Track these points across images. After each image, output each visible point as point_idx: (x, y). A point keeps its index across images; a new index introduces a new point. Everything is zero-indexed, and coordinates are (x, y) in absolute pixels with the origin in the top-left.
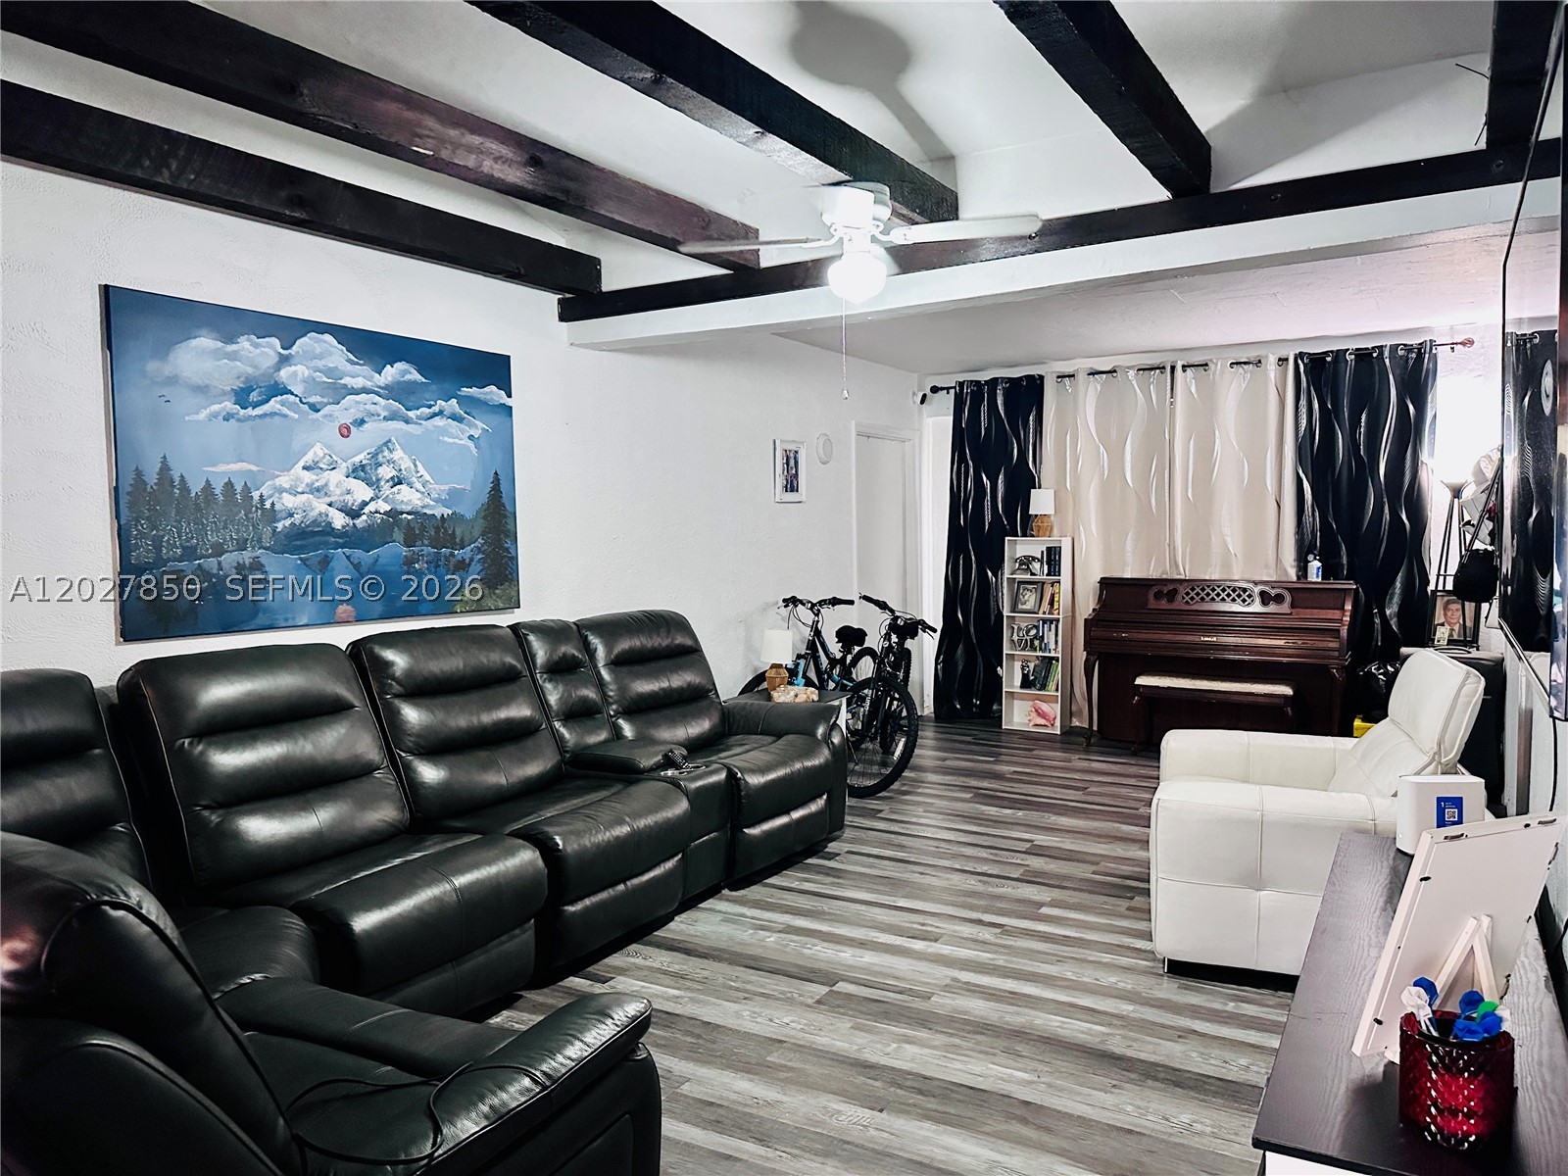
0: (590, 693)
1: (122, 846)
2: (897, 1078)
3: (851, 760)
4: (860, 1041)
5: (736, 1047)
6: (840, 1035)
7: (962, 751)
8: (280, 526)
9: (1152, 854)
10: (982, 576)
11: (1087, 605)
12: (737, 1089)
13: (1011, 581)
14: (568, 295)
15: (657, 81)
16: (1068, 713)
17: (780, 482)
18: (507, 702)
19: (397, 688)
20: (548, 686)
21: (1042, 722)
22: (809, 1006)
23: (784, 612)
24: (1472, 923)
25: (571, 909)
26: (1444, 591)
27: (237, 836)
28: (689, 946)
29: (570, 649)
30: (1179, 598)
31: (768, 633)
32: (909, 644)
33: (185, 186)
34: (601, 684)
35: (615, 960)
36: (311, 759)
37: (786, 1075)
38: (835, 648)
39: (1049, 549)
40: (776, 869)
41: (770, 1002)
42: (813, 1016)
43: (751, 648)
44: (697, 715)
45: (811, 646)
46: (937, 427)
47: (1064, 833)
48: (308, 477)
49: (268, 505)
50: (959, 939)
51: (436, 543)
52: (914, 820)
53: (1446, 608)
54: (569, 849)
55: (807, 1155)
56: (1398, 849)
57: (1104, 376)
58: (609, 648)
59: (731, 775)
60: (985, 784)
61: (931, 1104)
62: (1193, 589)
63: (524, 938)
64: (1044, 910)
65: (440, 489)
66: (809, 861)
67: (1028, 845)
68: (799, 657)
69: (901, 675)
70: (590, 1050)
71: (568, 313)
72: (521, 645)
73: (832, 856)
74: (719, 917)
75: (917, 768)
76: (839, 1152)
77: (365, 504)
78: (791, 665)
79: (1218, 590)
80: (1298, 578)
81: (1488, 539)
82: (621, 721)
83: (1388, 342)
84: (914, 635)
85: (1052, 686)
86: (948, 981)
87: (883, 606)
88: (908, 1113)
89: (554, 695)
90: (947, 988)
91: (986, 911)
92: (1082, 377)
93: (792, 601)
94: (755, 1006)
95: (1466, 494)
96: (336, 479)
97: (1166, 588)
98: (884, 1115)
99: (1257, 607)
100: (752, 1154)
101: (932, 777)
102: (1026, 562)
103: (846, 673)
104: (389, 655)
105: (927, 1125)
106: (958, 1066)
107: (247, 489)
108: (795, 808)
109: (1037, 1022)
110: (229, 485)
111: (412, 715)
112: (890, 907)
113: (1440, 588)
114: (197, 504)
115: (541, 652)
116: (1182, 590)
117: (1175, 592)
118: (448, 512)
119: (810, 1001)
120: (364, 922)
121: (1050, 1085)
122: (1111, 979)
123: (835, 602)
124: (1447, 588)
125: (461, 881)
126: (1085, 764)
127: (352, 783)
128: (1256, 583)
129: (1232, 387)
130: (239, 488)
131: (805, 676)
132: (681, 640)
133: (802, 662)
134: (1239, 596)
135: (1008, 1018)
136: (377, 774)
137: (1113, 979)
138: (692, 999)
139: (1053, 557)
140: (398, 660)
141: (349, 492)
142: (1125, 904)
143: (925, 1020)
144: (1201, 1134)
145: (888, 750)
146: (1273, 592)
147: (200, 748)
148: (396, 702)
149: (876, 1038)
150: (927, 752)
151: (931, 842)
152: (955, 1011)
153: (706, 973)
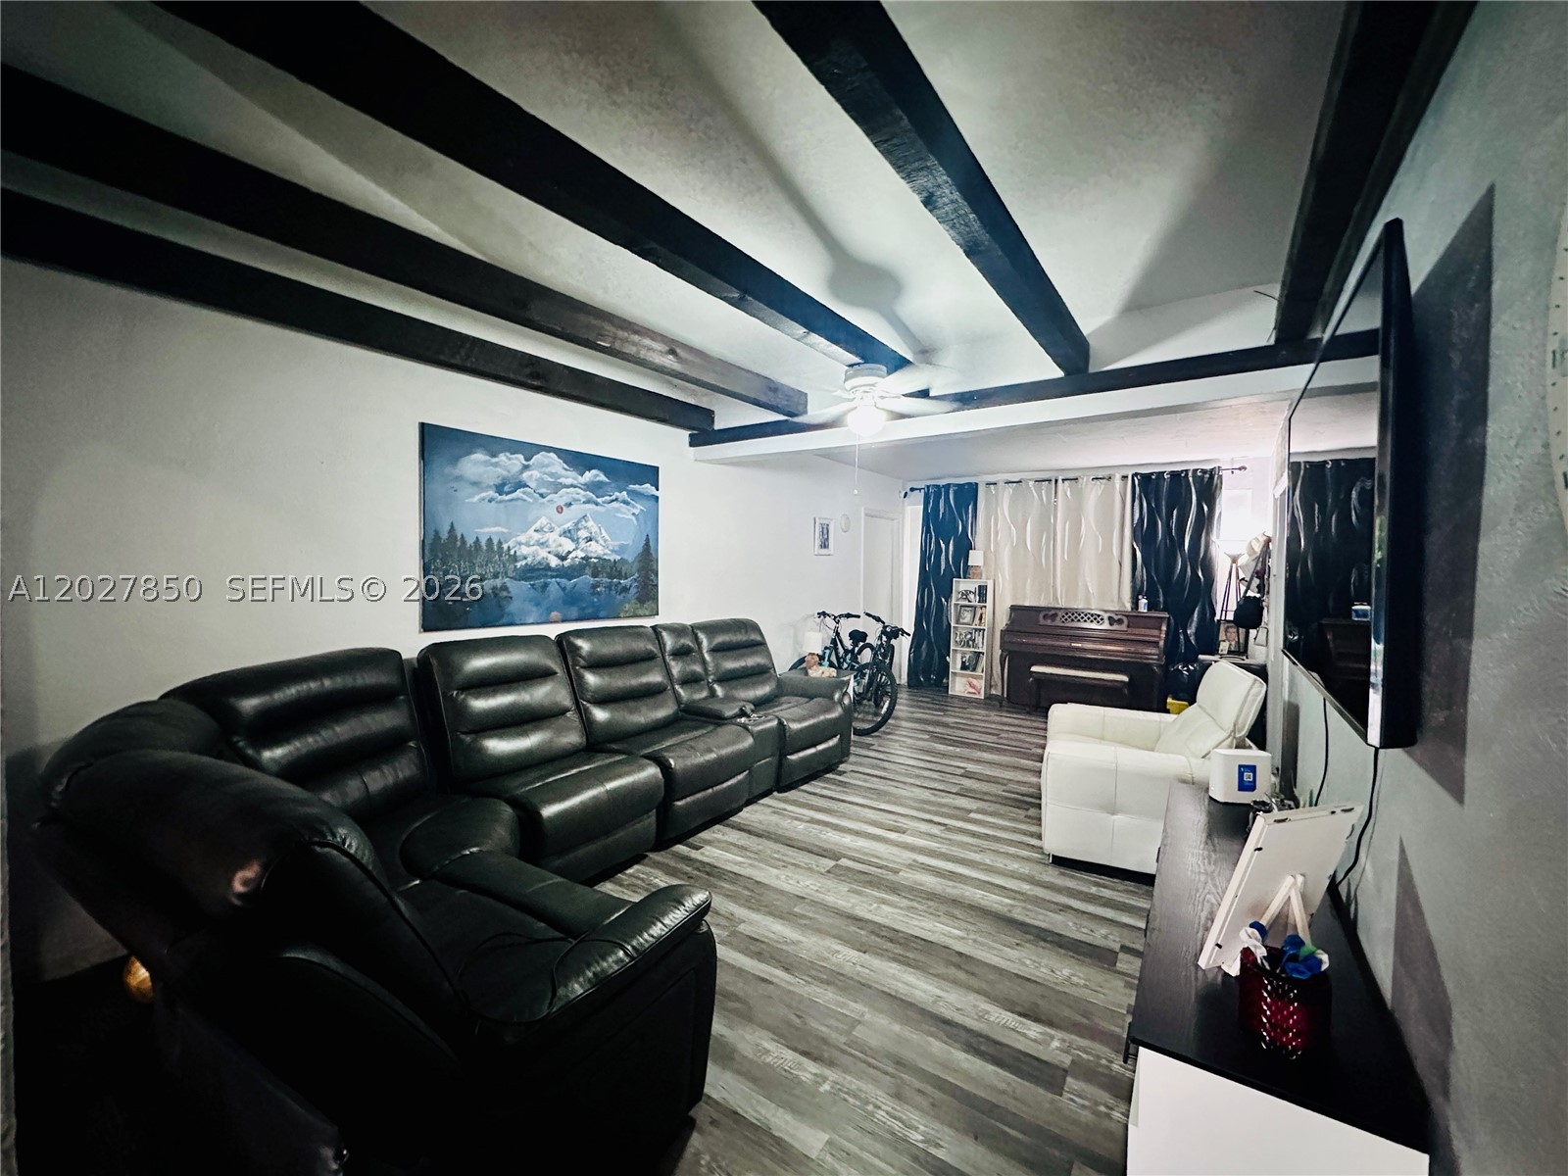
0: (698, 668)
1: (412, 755)
2: (877, 929)
3: (855, 710)
4: (853, 901)
5: (775, 900)
6: (840, 896)
7: (924, 708)
8: (519, 565)
9: (1042, 781)
10: (939, 601)
11: (1002, 621)
12: (774, 930)
13: (956, 605)
14: (695, 432)
15: (742, 299)
16: (989, 685)
17: (818, 543)
18: (647, 672)
19: (582, 662)
20: (673, 663)
21: (973, 690)
22: (822, 874)
23: (818, 620)
24: (1289, 880)
25: (679, 803)
26: (1225, 620)
27: (481, 750)
28: (750, 828)
29: (687, 641)
30: (1058, 619)
31: (808, 634)
32: (893, 642)
33: (469, 365)
34: (704, 662)
35: (705, 835)
36: (528, 705)
37: (805, 922)
38: (848, 643)
39: (980, 587)
40: (806, 780)
41: (799, 870)
42: (825, 881)
43: (797, 642)
44: (763, 683)
45: (834, 641)
46: (913, 513)
47: (983, 763)
48: (537, 536)
49: (512, 553)
50: (919, 833)
51: (611, 577)
52: (892, 751)
53: (1226, 631)
54: (678, 767)
55: (815, 982)
56: (1210, 797)
57: (1015, 484)
58: (710, 643)
59: (780, 723)
60: (938, 730)
61: (898, 950)
62: (1067, 614)
63: (651, 820)
64: (972, 815)
65: (614, 544)
66: (828, 776)
67: (963, 771)
68: (826, 648)
69: (887, 661)
70: (667, 930)
71: (694, 442)
72: (657, 638)
73: (841, 773)
74: (771, 810)
75: (897, 718)
76: (837, 982)
77: (569, 552)
78: (820, 653)
79: (1082, 615)
80: (1132, 609)
81: (1256, 590)
82: (716, 686)
83: (1191, 467)
84: (896, 637)
85: (979, 669)
86: (910, 862)
87: (878, 619)
88: (882, 955)
89: (676, 668)
90: (910, 866)
91: (936, 813)
92: (1001, 485)
93: (824, 614)
94: (789, 872)
95: (1240, 562)
96: (553, 538)
97: (1050, 613)
98: (866, 956)
99: (1106, 626)
100: (782, 979)
101: (905, 724)
102: (965, 594)
103: (854, 658)
104: (579, 642)
105: (894, 965)
106: (916, 923)
107: (500, 543)
108: (820, 743)
109: (967, 894)
110: (490, 540)
111: (591, 679)
112: (875, 809)
113: (1223, 618)
114: (470, 550)
115: (669, 642)
116: (1060, 614)
117: (1056, 615)
118: (618, 558)
119: (823, 871)
120: (549, 811)
121: (975, 941)
122: (1014, 866)
123: (849, 616)
124: (1227, 619)
125: (611, 785)
126: (998, 719)
127: (553, 719)
128: (1106, 611)
129: (1093, 493)
130: (495, 542)
131: (829, 660)
132: (754, 637)
133: (828, 651)
134: (1095, 619)
135: (949, 890)
136: (568, 714)
137: (1016, 866)
138: (750, 865)
139: (982, 591)
140: (584, 645)
141: (560, 545)
142: (1022, 813)
143: (894, 889)
144: (1076, 985)
145: (878, 706)
146: (1116, 618)
147: (463, 696)
148: (582, 670)
149: (865, 899)
150: (902, 708)
151: (903, 767)
152: (915, 882)
153: (760, 847)
